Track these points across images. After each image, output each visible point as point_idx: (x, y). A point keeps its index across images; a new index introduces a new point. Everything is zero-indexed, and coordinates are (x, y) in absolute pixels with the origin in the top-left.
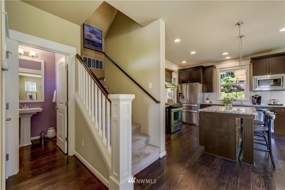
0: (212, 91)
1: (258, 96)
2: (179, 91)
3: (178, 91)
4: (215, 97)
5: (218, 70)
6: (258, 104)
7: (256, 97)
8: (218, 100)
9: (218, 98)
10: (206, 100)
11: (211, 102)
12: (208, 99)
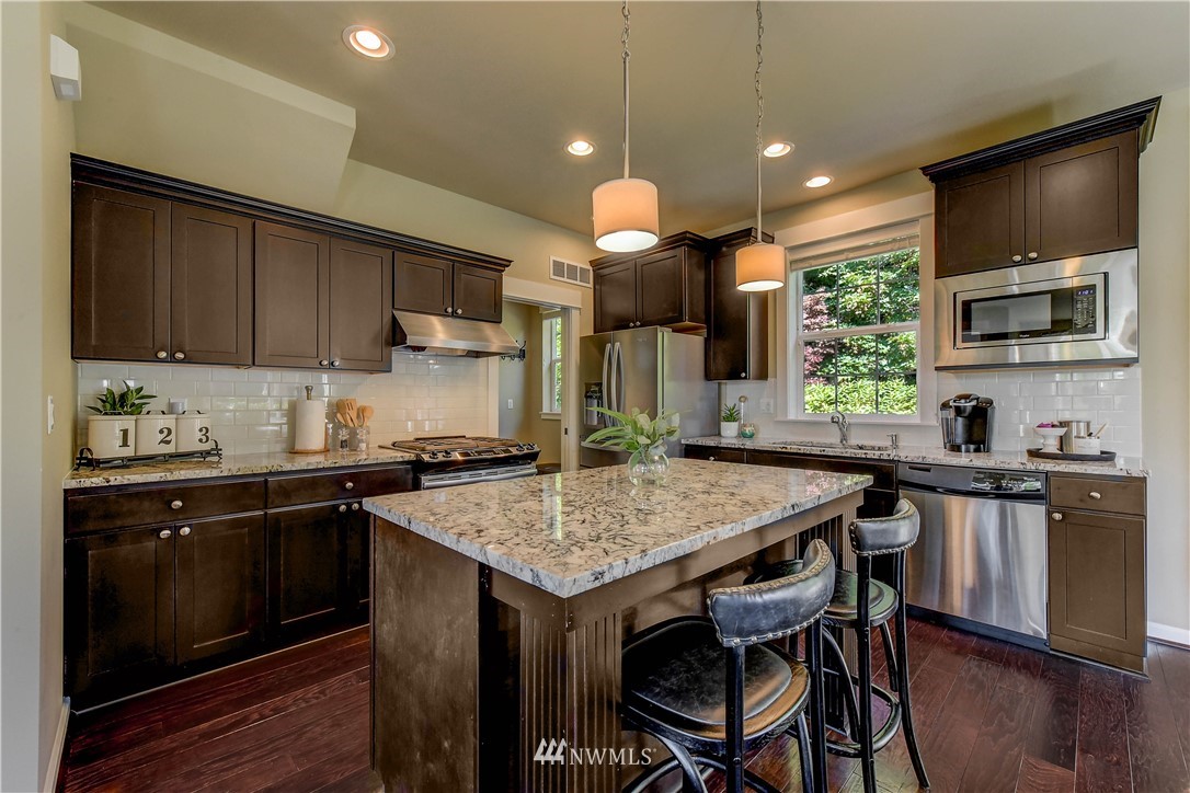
0: (743, 375)
1: (974, 403)
4: (768, 404)
6: (972, 447)
7: (962, 403)
9: (785, 413)
10: (724, 419)
11: (748, 430)
12: (731, 415)
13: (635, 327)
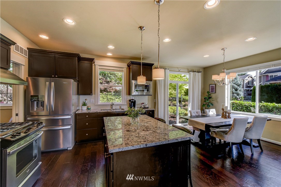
0: (91, 94)
2: (29, 92)
3: (26, 91)
4: (93, 101)
5: (97, 67)
6: (134, 107)
7: (133, 101)
8: (97, 104)
9: (98, 103)
10: (83, 105)
11: (90, 108)
12: (84, 104)
13: (55, 77)
